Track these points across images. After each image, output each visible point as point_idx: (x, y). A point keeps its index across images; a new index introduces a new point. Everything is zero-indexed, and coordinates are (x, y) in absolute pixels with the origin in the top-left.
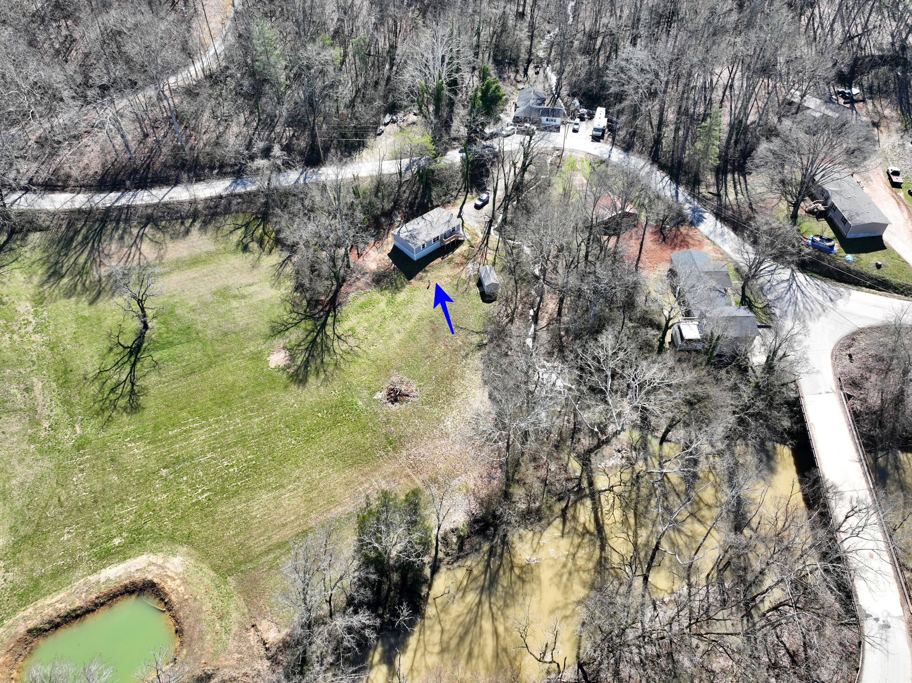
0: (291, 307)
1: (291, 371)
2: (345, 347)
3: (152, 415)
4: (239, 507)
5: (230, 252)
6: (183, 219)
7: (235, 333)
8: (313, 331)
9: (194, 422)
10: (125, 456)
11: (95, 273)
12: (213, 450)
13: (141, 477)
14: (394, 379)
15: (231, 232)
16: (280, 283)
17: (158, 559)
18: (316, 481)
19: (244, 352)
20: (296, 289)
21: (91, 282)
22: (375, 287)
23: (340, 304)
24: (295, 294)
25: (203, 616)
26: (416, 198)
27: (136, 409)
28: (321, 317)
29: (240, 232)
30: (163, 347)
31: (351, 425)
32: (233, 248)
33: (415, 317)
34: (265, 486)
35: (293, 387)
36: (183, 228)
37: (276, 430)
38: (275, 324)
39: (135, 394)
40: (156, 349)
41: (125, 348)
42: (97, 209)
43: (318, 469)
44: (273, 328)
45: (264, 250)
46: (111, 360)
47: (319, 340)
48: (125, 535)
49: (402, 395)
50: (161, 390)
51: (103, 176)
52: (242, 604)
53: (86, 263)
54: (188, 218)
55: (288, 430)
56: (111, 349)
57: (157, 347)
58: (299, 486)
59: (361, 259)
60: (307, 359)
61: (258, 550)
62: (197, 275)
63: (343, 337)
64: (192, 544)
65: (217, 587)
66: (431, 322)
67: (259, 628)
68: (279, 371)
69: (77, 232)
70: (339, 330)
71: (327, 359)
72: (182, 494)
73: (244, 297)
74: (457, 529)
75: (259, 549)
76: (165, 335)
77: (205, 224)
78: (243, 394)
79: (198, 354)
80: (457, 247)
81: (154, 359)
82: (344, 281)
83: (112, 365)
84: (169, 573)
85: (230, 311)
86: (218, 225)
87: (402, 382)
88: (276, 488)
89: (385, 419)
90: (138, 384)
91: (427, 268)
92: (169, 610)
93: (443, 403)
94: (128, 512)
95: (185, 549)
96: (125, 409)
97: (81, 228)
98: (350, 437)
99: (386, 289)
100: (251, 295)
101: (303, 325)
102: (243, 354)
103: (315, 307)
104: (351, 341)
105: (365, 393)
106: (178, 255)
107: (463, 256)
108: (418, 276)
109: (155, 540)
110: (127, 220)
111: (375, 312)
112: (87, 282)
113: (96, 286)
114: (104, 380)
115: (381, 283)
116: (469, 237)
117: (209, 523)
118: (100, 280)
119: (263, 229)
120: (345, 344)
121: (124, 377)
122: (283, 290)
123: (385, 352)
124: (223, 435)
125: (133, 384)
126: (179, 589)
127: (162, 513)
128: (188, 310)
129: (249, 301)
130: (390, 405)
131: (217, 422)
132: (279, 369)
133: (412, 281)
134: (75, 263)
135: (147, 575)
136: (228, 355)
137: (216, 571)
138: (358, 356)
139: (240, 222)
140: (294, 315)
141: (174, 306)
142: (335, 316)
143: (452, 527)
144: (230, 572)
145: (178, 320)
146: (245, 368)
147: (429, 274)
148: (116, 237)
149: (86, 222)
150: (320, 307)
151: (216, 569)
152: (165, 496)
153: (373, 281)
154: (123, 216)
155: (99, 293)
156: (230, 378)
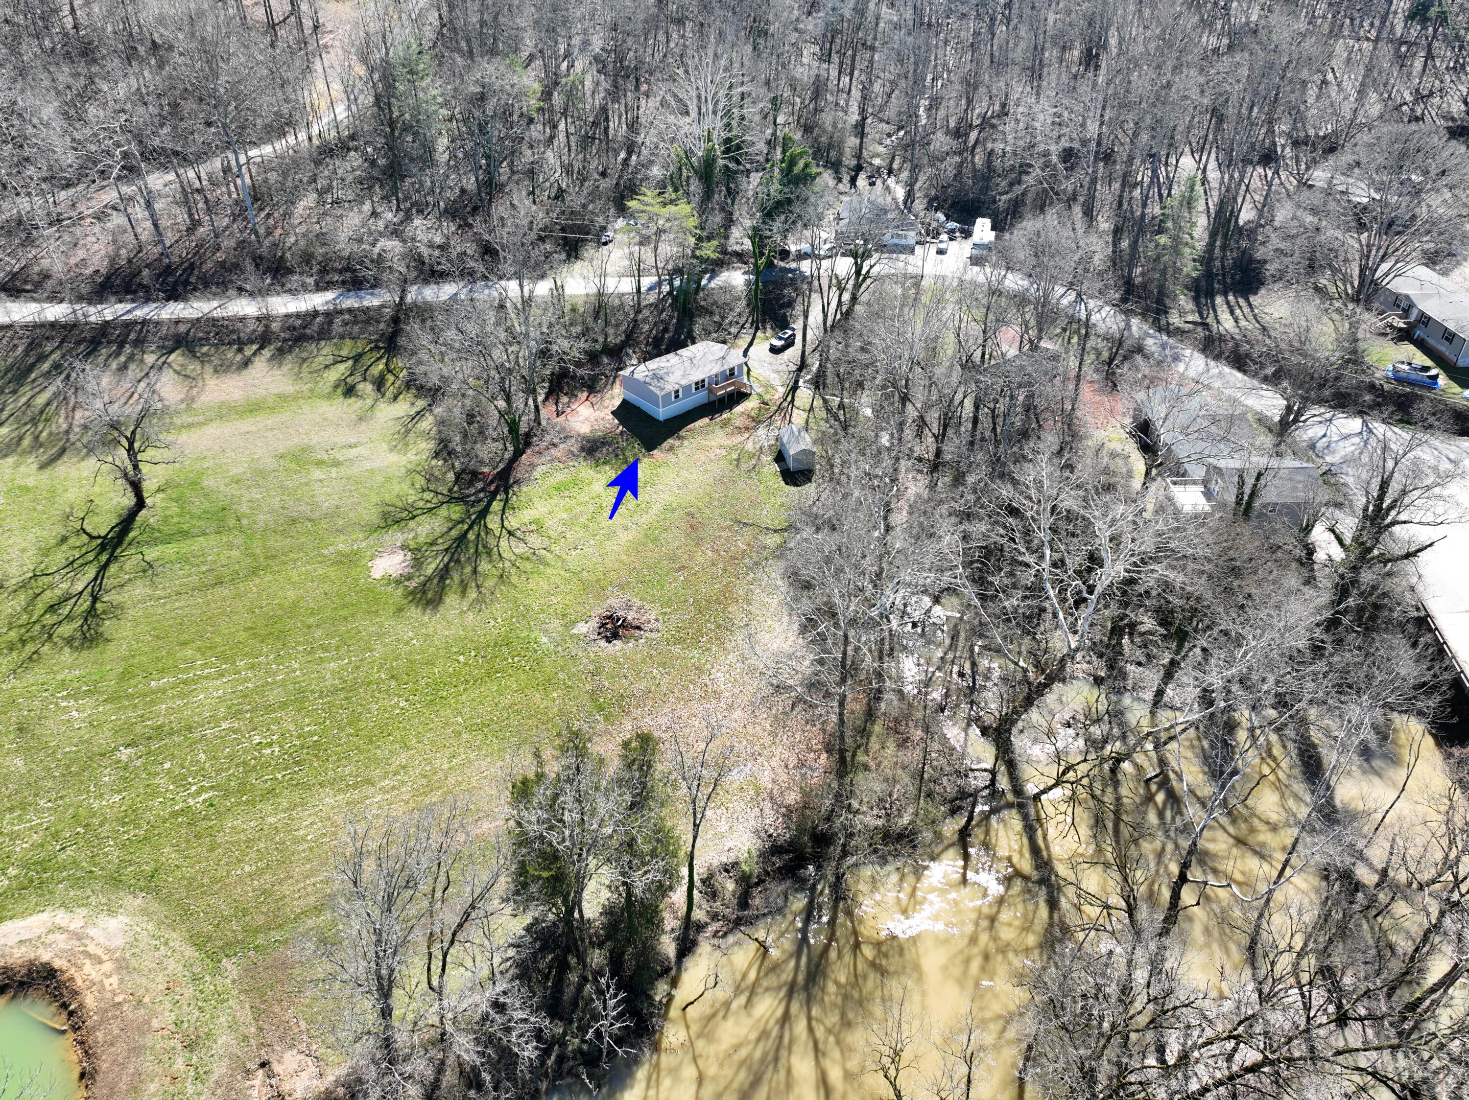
0: (423, 482)
1: (413, 584)
2: (521, 549)
3: (124, 651)
4: (271, 820)
5: (321, 397)
6: (241, 344)
7: (310, 520)
8: (462, 522)
9: (205, 666)
10: (50, 723)
11: (61, 420)
12: (236, 715)
13: (74, 761)
14: (612, 601)
15: (327, 367)
16: (407, 445)
17: (75, 920)
18: (441, 774)
19: (325, 552)
20: (437, 455)
21: (51, 434)
22: (585, 459)
23: (517, 482)
24: (434, 462)
25: (149, 1040)
26: (666, 330)
27: (91, 641)
28: (480, 500)
29: (342, 368)
30: (168, 539)
31: (523, 677)
32: (328, 388)
33: (658, 507)
34: (332, 783)
35: (414, 612)
36: (239, 357)
37: (369, 683)
38: (391, 509)
39: (96, 616)
40: (155, 542)
41: (92, 537)
42: (87, 323)
43: (448, 752)
44: (385, 516)
45: (383, 395)
46: (60, 557)
47: (471, 536)
48: (12, 871)
49: (626, 626)
50: (151, 610)
51: (108, 278)
52: (245, 1015)
53: (48, 404)
54: (252, 342)
55: (393, 684)
56: (64, 539)
57: (156, 539)
58: (403, 783)
59: (562, 418)
60: (447, 566)
61: (298, 906)
62: (253, 428)
63: (518, 534)
64: (157, 891)
65: (196, 979)
66: (688, 514)
67: (277, 1068)
68: (389, 584)
69: (42, 358)
70: (512, 522)
71: (484, 566)
72: (155, 794)
73: (337, 464)
74: (736, 864)
75: (302, 902)
76: (175, 520)
77: (281, 352)
78: (311, 621)
79: (235, 553)
80: (738, 403)
81: (147, 558)
82: (528, 444)
83: (60, 566)
84: (91, 949)
85: (307, 484)
86: (305, 355)
87: (629, 607)
88: (355, 786)
89: (591, 667)
90: (106, 598)
91: (682, 433)
92: (75, 1029)
93: (710, 641)
94: (31, 828)
95: (139, 901)
96: (69, 641)
97: (52, 352)
98: (518, 697)
99: (605, 463)
100: (352, 461)
101: (443, 511)
102: (323, 555)
103: (471, 483)
104: (534, 540)
105: (555, 625)
106: (223, 397)
107: (749, 416)
108: (666, 445)
109: (77, 883)
110: (139, 343)
111: (583, 497)
112: (44, 434)
113: (60, 440)
114: (37, 591)
115: (597, 454)
116: (759, 390)
117: (203, 851)
118: (67, 432)
119: (387, 364)
120: (521, 545)
121: (79, 587)
122: (411, 456)
123: (599, 559)
124: (259, 691)
125: (95, 599)
126: (107, 982)
127: (104, 831)
128: (227, 481)
129: (344, 471)
130: (603, 643)
131: (252, 667)
132: (388, 580)
133: (655, 452)
134: (28, 404)
135: (40, 951)
136: (292, 555)
137: (198, 947)
138: (546, 564)
139: (344, 353)
140: (428, 496)
141: (203, 473)
142: (507, 501)
143: (725, 860)
144: (229, 949)
145: (206, 495)
146: (324, 578)
147: (686, 443)
148: (114, 366)
149: (62, 342)
150: (479, 485)
151: (198, 941)
152: (117, 798)
153: (582, 449)
154: (133, 336)
155: (63, 451)
156: (291, 594)
